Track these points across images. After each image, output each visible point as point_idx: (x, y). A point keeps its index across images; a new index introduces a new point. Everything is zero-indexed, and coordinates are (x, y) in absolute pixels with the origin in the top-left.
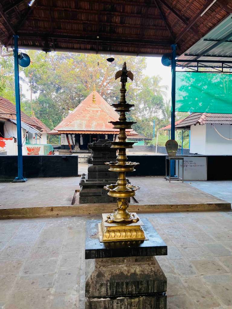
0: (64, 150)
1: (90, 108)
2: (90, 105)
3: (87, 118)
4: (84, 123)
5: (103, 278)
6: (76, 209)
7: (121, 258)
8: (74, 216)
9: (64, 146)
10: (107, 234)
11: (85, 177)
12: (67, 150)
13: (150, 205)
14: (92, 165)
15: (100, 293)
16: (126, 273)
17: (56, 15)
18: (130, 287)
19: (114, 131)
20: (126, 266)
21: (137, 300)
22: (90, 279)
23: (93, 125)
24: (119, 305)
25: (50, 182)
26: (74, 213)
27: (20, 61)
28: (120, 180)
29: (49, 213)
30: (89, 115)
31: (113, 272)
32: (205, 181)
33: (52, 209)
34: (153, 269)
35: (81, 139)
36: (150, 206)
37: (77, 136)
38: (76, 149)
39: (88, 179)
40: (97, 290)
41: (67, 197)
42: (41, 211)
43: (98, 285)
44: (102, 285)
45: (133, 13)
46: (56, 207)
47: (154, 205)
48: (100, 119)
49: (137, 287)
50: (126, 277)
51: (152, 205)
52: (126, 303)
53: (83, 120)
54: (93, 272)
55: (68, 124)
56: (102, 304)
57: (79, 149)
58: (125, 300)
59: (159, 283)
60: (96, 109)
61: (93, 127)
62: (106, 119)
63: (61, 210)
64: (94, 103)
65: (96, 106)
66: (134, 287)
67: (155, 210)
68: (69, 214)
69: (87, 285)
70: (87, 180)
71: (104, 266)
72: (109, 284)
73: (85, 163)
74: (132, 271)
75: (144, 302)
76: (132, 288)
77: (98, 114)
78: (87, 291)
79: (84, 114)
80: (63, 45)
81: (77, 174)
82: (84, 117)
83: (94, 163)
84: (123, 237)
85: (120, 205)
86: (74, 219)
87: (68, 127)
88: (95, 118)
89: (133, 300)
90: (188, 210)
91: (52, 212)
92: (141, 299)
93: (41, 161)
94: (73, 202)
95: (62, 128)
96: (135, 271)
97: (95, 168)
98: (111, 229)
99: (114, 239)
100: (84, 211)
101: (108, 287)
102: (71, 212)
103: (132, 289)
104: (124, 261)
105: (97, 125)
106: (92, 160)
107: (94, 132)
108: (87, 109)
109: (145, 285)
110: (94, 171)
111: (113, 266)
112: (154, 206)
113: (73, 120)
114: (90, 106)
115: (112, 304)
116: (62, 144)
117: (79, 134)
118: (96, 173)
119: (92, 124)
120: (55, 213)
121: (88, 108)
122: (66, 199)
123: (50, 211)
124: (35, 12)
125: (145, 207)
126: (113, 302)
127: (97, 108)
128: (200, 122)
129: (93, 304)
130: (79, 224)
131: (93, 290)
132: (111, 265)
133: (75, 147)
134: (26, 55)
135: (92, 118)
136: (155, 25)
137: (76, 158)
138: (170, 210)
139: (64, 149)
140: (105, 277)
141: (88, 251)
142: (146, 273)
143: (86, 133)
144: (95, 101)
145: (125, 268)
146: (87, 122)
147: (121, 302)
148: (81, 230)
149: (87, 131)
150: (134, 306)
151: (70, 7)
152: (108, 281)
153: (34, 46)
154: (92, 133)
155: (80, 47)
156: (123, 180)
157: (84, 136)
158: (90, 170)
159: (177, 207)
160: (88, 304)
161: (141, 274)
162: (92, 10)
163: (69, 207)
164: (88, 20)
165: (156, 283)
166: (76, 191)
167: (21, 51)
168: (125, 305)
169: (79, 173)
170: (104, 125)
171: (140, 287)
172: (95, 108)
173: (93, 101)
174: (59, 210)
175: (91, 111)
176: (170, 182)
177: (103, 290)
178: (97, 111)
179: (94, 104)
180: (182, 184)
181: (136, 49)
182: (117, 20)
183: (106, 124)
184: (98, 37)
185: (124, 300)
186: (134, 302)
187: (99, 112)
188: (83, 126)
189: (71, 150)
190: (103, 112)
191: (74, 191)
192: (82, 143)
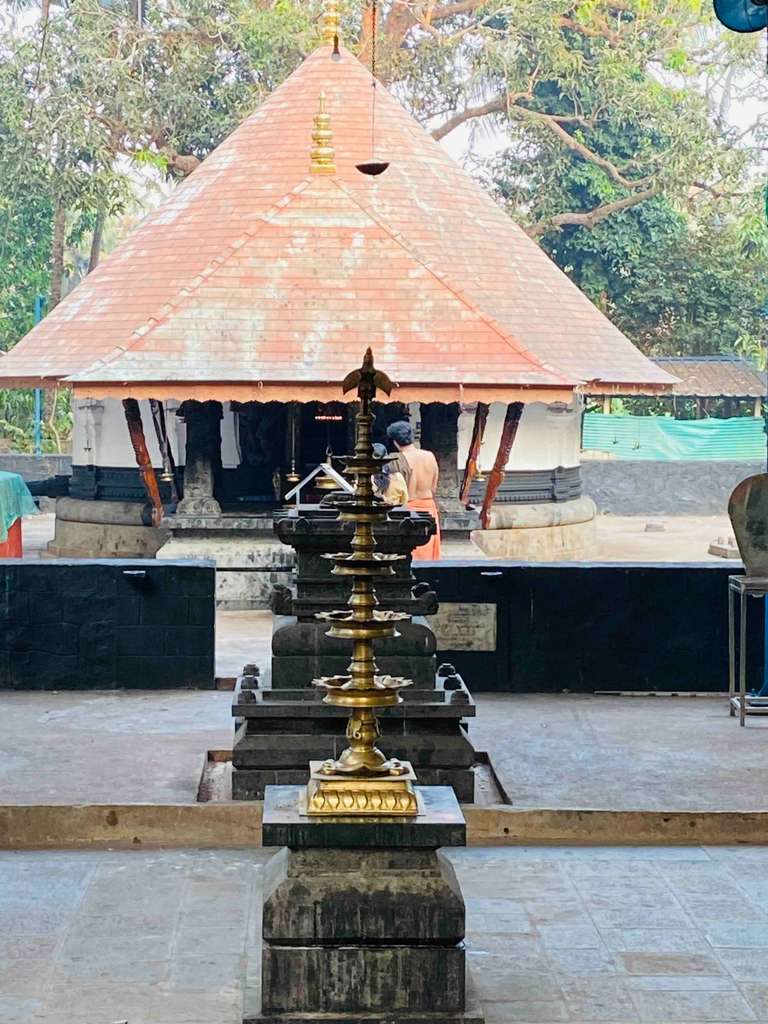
0: (103, 509)
1: (292, 215)
2: (296, 190)
3: (270, 292)
4: (253, 320)
5: (306, 896)
6: (220, 820)
7: (353, 856)
8: (213, 847)
9: (98, 472)
10: (320, 800)
11: (256, 682)
12: (119, 506)
13: (560, 812)
14: (289, 621)
15: (297, 930)
16: (362, 890)
18: (373, 921)
19: (455, 386)
20: (366, 876)
21: (389, 954)
22: (274, 899)
23: (311, 337)
24: (345, 964)
25: (63, 713)
26: (209, 835)
28: (355, 661)
29: (101, 834)
30: (284, 263)
31: (330, 886)
33: (113, 817)
34: (433, 885)
35: (228, 428)
36: (559, 818)
37: (201, 418)
38: (190, 510)
39: (273, 687)
40: (290, 922)
41: (171, 775)
42: (66, 823)
43: (293, 911)
44: (302, 911)
46: (131, 808)
47: (579, 812)
48: (363, 294)
49: (389, 922)
50: (365, 899)
51: (569, 813)
52: (363, 962)
53: (242, 301)
54: (282, 885)
55: (142, 337)
56: (304, 958)
57: (214, 504)
58: (361, 953)
59: (444, 915)
60: (333, 221)
61: (316, 357)
62: (408, 291)
63: (151, 824)
64: (322, 173)
65: (332, 194)
66: (381, 923)
67: (584, 835)
68: (187, 840)
69: (268, 909)
70: (266, 695)
71: (307, 874)
72: (319, 911)
73: (252, 604)
74: (381, 887)
75: (408, 960)
76: (376, 923)
77: (347, 253)
78: (267, 924)
79: (252, 262)
81: (213, 674)
82: (249, 279)
83: (304, 611)
84: (358, 806)
85: (356, 730)
86: (213, 856)
87: (136, 355)
88: (330, 290)
89: (379, 955)
90: (742, 838)
91: (110, 828)
92: (400, 953)
94: (203, 793)
95: (97, 364)
96: (387, 887)
97: (305, 635)
98: (331, 787)
99: (335, 810)
100: (253, 829)
101: (319, 918)
103: (377, 926)
104: (360, 864)
105: (336, 336)
106: (295, 597)
107: (320, 390)
108: (273, 221)
109: (409, 920)
110: (300, 652)
111: (331, 874)
112: (583, 816)
113: (175, 309)
114: (295, 197)
115: (328, 963)
116: (82, 459)
117: (215, 407)
118: (311, 658)
119: (304, 332)
120: (125, 831)
121: (281, 210)
122: (165, 783)
123: (105, 823)
125: (538, 820)
126: (329, 956)
127: (340, 209)
129: (280, 959)
130: (234, 868)
131: (281, 921)
132: (326, 872)
133: (187, 493)
135: (304, 288)
137: (203, 577)
138: (660, 836)
139: (98, 497)
140: (309, 894)
141: (268, 828)
142: (415, 892)
143: (265, 397)
144: (332, 157)
145: (363, 880)
146: (274, 315)
147: (348, 957)
148: (244, 883)
149: (268, 383)
150: (382, 971)
152: (316, 903)
154: (305, 396)
156: (365, 662)
157: (250, 414)
158: (281, 647)
159: (693, 824)
160: (268, 955)
161: (400, 895)
163: (189, 809)
165: (436, 913)
166: (211, 757)
168: (360, 966)
169: (220, 672)
170: (389, 337)
171: (397, 922)
172: (328, 209)
173: (316, 158)
174: (141, 824)
175: (296, 233)
176: (743, 724)
177: (307, 923)
178: (344, 236)
179: (325, 181)
183: (403, 332)
185: (357, 954)
186: (382, 958)
187: (358, 240)
188: (246, 346)
190: (388, 242)
191: (204, 756)
192: (230, 457)
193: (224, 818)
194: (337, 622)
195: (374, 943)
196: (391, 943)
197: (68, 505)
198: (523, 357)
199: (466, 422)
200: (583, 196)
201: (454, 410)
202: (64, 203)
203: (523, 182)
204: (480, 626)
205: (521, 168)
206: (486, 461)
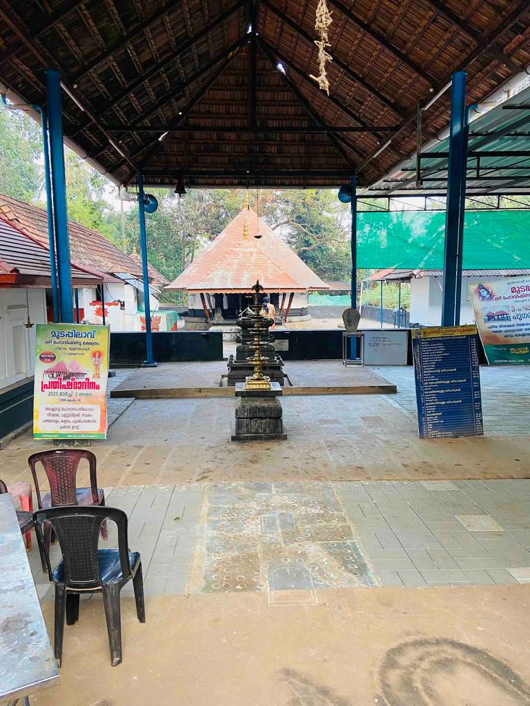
0: (196, 319)
1: (239, 249)
2: (240, 243)
3: (234, 267)
4: (230, 274)
5: (245, 408)
7: (256, 398)
8: (224, 397)
9: (194, 311)
10: (248, 386)
11: (233, 359)
12: (200, 318)
13: (303, 388)
14: (240, 344)
17: (193, 148)
19: (278, 289)
21: (265, 421)
22: (238, 408)
23: (244, 278)
26: (223, 394)
27: (146, 206)
29: (197, 394)
30: (237, 260)
31: (251, 405)
32: (404, 366)
33: (200, 390)
34: (275, 405)
35: (225, 300)
37: (218, 297)
38: (216, 319)
39: (237, 360)
40: (242, 414)
41: (213, 381)
42: (189, 392)
43: (242, 411)
44: (244, 411)
45: (295, 141)
46: (204, 388)
48: (256, 267)
49: (265, 413)
50: (259, 408)
51: (306, 388)
53: (227, 269)
54: (240, 405)
55: (204, 278)
56: (245, 422)
57: (222, 317)
58: (258, 420)
60: (249, 250)
61: (245, 283)
62: (267, 267)
63: (209, 392)
64: (246, 239)
65: (249, 243)
69: (236, 411)
70: (235, 362)
71: (246, 403)
72: (248, 411)
73: (231, 341)
75: (269, 422)
77: (252, 258)
78: (236, 414)
79: (230, 260)
80: (201, 181)
81: (222, 357)
82: (229, 264)
83: (244, 342)
84: (257, 387)
85: (256, 369)
86: (224, 399)
88: (248, 266)
89: (262, 421)
90: (347, 393)
91: (200, 393)
92: (267, 420)
93: (174, 339)
94: (221, 385)
95: (194, 285)
96: (264, 405)
97: (244, 348)
98: (251, 383)
99: (252, 388)
100: (233, 393)
101: (248, 413)
102: (219, 394)
103: (262, 414)
104: (258, 400)
105: (250, 277)
106: (241, 339)
108: (234, 250)
109: (269, 413)
110: (243, 352)
111: (251, 403)
113: (212, 272)
114: (240, 245)
116: (191, 308)
117: (222, 295)
119: (242, 277)
120: (203, 394)
121: (236, 247)
123: (198, 392)
124: (165, 146)
125: (299, 389)
126: (251, 421)
127: (250, 247)
128: (415, 273)
129: (240, 422)
131: (240, 414)
133: (215, 315)
134: (152, 197)
135: (242, 267)
136: (325, 153)
137: (220, 335)
138: (327, 392)
139: (195, 316)
141: (236, 392)
142: (271, 406)
143: (233, 292)
144: (248, 234)
145: (259, 404)
146: (235, 273)
147: (255, 421)
148: (231, 405)
149: (234, 289)
150: (263, 424)
151: (211, 139)
153: (162, 184)
154: (243, 292)
155: (224, 182)
156: (258, 353)
157: (230, 296)
158: (238, 351)
159: (334, 390)
160: (237, 421)
161: (267, 407)
162: (239, 140)
163: (218, 388)
164: (234, 152)
165: (276, 411)
166: (223, 376)
167: (148, 190)
168: (258, 423)
169: (224, 357)
170: (262, 277)
171: (267, 413)
172: (247, 247)
173: (244, 235)
174: (207, 392)
175: (240, 253)
176: (346, 366)
177: (246, 414)
178: (251, 254)
179: (246, 241)
180: (362, 369)
181: (302, 181)
182: (273, 150)
183: (266, 276)
184: (248, 172)
187: (255, 255)
188: (229, 280)
189: (209, 320)
190: (262, 255)
191: (221, 376)
192: (226, 307)
193: (226, 390)
194: (251, 345)
195: (262, 418)
196: (265, 418)
197: (187, 318)
198: (293, 281)
199: (281, 298)
200: (307, 243)
201: (278, 294)
202: (185, 246)
203: (294, 240)
204: (285, 345)
205: (293, 237)
206: (286, 307)
